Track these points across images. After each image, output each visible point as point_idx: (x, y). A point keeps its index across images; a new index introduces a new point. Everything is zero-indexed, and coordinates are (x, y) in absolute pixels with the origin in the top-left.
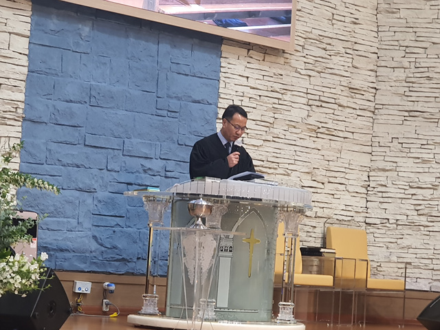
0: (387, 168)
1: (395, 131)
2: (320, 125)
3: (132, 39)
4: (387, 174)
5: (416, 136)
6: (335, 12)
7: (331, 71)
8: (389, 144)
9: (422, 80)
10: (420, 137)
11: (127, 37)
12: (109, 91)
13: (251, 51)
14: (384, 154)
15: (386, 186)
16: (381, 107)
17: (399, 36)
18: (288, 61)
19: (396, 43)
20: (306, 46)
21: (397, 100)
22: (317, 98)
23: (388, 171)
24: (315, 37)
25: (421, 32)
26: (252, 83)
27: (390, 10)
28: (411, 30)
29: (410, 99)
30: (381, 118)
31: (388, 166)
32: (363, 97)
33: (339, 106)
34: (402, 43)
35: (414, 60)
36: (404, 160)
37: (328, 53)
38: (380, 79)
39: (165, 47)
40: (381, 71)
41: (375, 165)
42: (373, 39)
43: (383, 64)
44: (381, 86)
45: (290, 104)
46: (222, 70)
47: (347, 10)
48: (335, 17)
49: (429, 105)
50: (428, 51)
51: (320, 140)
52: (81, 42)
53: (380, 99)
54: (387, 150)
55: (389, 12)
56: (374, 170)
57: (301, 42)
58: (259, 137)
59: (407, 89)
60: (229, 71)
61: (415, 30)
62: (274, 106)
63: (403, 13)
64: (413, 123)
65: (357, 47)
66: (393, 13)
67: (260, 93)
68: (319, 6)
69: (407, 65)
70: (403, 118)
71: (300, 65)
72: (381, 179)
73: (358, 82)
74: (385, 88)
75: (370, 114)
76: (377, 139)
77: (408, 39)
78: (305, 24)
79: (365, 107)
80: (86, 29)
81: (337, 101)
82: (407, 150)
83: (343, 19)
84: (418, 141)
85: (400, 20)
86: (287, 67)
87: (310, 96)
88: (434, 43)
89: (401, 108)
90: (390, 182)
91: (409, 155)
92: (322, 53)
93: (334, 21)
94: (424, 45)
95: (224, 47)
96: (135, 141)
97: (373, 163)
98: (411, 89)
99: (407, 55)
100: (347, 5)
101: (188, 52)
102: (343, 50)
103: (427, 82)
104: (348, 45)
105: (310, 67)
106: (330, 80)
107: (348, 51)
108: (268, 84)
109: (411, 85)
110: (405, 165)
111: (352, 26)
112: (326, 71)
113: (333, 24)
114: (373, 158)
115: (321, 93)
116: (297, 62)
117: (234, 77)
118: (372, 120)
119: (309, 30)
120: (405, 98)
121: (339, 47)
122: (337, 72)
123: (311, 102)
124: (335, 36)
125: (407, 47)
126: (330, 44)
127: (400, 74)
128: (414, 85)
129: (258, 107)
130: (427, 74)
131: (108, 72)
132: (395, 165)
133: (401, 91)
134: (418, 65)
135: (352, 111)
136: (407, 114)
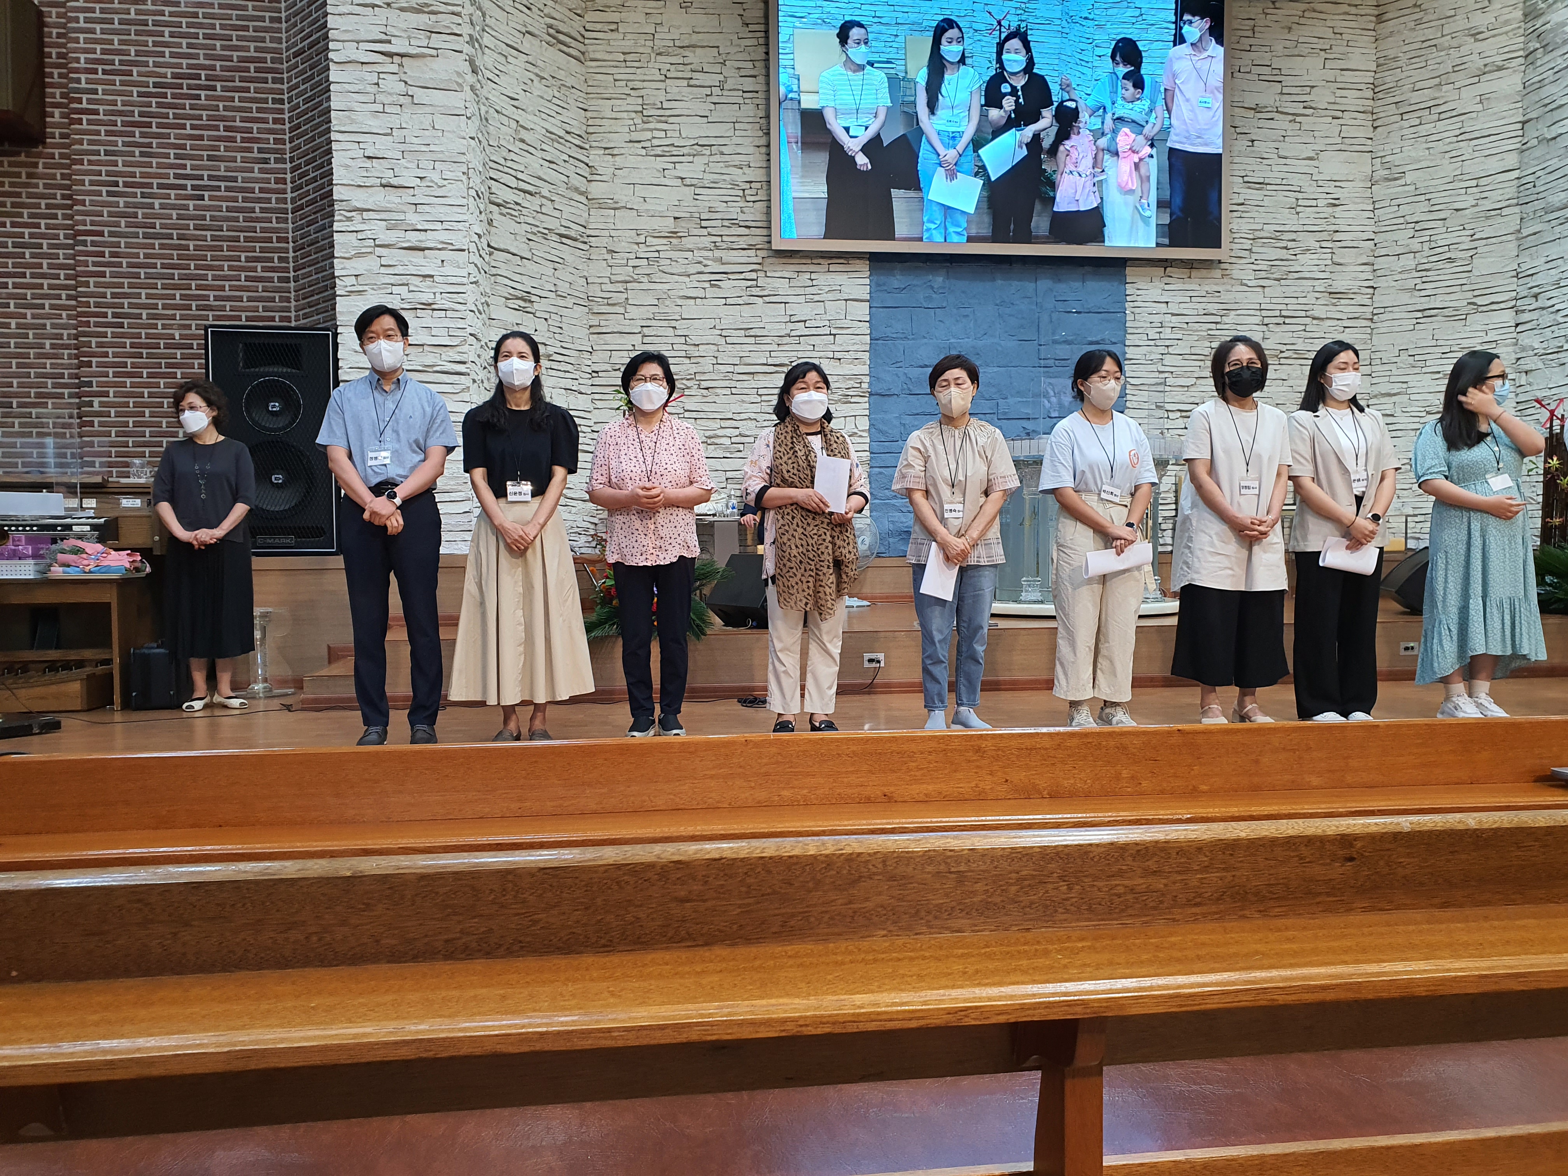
0: (1393, 392)
1: (1402, 340)
2: (1284, 348)
3: (1000, 282)
4: (1394, 399)
5: (1434, 343)
6: (1300, 196)
7: (1296, 275)
8: (1395, 360)
9: (1440, 265)
10: (1440, 343)
11: (994, 280)
12: (973, 347)
13: (1168, 269)
14: (1389, 373)
15: (1392, 415)
16: (1382, 310)
17: (1404, 210)
18: (1227, 272)
19: (1401, 220)
20: (1254, 250)
21: (1405, 298)
22: (1277, 313)
23: (1395, 395)
24: (1269, 235)
25: (1437, 198)
26: (1172, 308)
27: (1390, 177)
28: (1422, 198)
29: (1423, 293)
30: (1383, 327)
31: (1396, 388)
32: (1352, 302)
33: (1314, 318)
34: (1409, 219)
35: (1428, 238)
36: (1418, 377)
37: (1291, 252)
38: (1379, 273)
39: (1044, 284)
40: (1380, 263)
41: (1376, 390)
42: (1367, 222)
43: (1383, 252)
44: (1381, 283)
45: (1235, 327)
46: (1128, 298)
47: (1321, 190)
48: (1300, 202)
49: (1453, 297)
50: (1448, 223)
51: (1284, 367)
52: (934, 296)
53: (1380, 300)
54: (1393, 367)
55: (1391, 180)
56: (1375, 396)
57: (1247, 244)
58: (1189, 374)
59: (1418, 281)
60: (1139, 298)
61: (1428, 196)
62: (1210, 332)
63: (1409, 178)
64: (1428, 326)
65: (1337, 237)
66: (1396, 179)
67: (1187, 319)
68: (1274, 193)
69: (1418, 247)
70: (1415, 321)
71: (1248, 275)
72: (1385, 407)
73: (1344, 283)
74: (1386, 285)
75: (1368, 323)
76: (1378, 355)
77: (1419, 211)
78: (1252, 220)
79: (1356, 315)
80: (939, 280)
81: (1308, 313)
82: (1422, 364)
83: (1314, 203)
84: (1436, 349)
85: (1407, 188)
86: (1225, 280)
87: (1264, 313)
88: (1457, 210)
89: (1410, 308)
90: (1398, 410)
91: (1424, 370)
92: (1284, 254)
93: (1299, 209)
94: (1442, 215)
95: (1128, 270)
96: (1011, 400)
97: (1374, 387)
98: (1424, 279)
99: (1416, 235)
100: (1320, 183)
101: (1077, 285)
102: (1318, 245)
103: (1448, 265)
104: (1324, 236)
105: (1263, 275)
106: (1293, 288)
107: (1324, 244)
108: (1198, 306)
109: (1424, 273)
110: (1419, 385)
111: (1330, 210)
112: (1291, 276)
113: (1298, 213)
114: (1374, 381)
115: (1283, 307)
116: (1243, 271)
117: (1147, 304)
118: (1369, 331)
119: (1259, 227)
120: (1417, 293)
121: (1311, 241)
122: (1308, 275)
123: (1266, 321)
124: (1301, 228)
125: (1417, 222)
126: (1294, 240)
127: (1409, 261)
128: (1428, 273)
129: (1185, 337)
130: (1448, 255)
131: (972, 325)
132: (1405, 386)
133: (1410, 284)
134: (1433, 245)
135: (1336, 323)
136: (1419, 315)
